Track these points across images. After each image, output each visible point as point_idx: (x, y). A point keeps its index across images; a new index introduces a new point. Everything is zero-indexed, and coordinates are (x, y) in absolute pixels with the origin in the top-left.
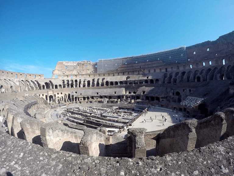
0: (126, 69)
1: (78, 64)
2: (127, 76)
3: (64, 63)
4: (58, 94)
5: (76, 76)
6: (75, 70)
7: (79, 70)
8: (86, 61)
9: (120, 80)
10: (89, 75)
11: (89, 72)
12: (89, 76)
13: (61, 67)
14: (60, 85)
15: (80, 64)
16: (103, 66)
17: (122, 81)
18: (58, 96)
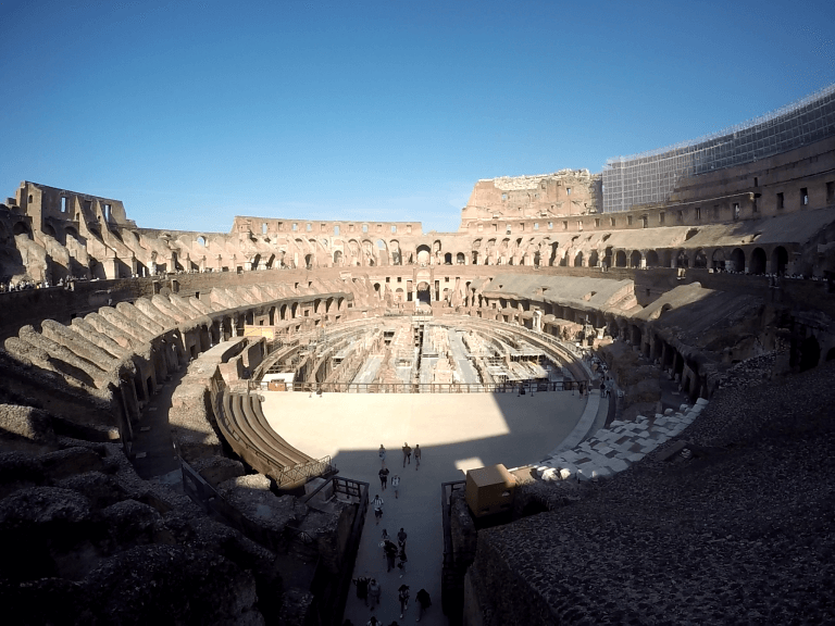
0: (700, 193)
1: (545, 185)
2: (689, 228)
3: (499, 183)
4: (447, 280)
5: (523, 224)
6: (531, 206)
7: (545, 204)
8: (569, 170)
9: (649, 247)
10: (565, 223)
11: (577, 211)
12: (564, 226)
13: (488, 197)
14: (461, 256)
15: (548, 182)
16: (623, 186)
17: (654, 248)
18: (447, 285)
